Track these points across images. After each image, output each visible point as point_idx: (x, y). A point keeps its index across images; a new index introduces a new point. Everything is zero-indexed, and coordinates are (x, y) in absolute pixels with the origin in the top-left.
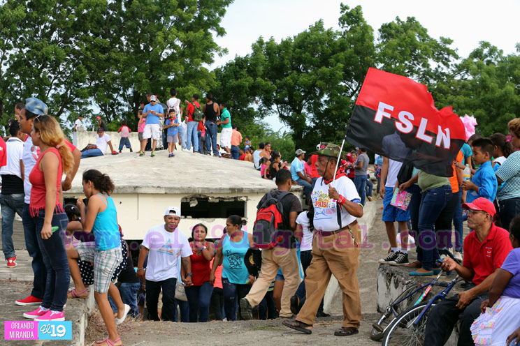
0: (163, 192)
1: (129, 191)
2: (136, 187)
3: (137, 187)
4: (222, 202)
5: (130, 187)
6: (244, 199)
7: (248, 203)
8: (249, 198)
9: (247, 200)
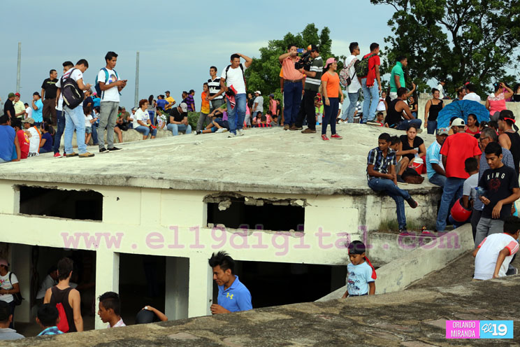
0: (166, 186)
1: (121, 182)
2: (128, 178)
3: (130, 177)
4: (268, 205)
5: (120, 176)
6: (300, 203)
7: (307, 209)
8: (308, 201)
9: (305, 205)
